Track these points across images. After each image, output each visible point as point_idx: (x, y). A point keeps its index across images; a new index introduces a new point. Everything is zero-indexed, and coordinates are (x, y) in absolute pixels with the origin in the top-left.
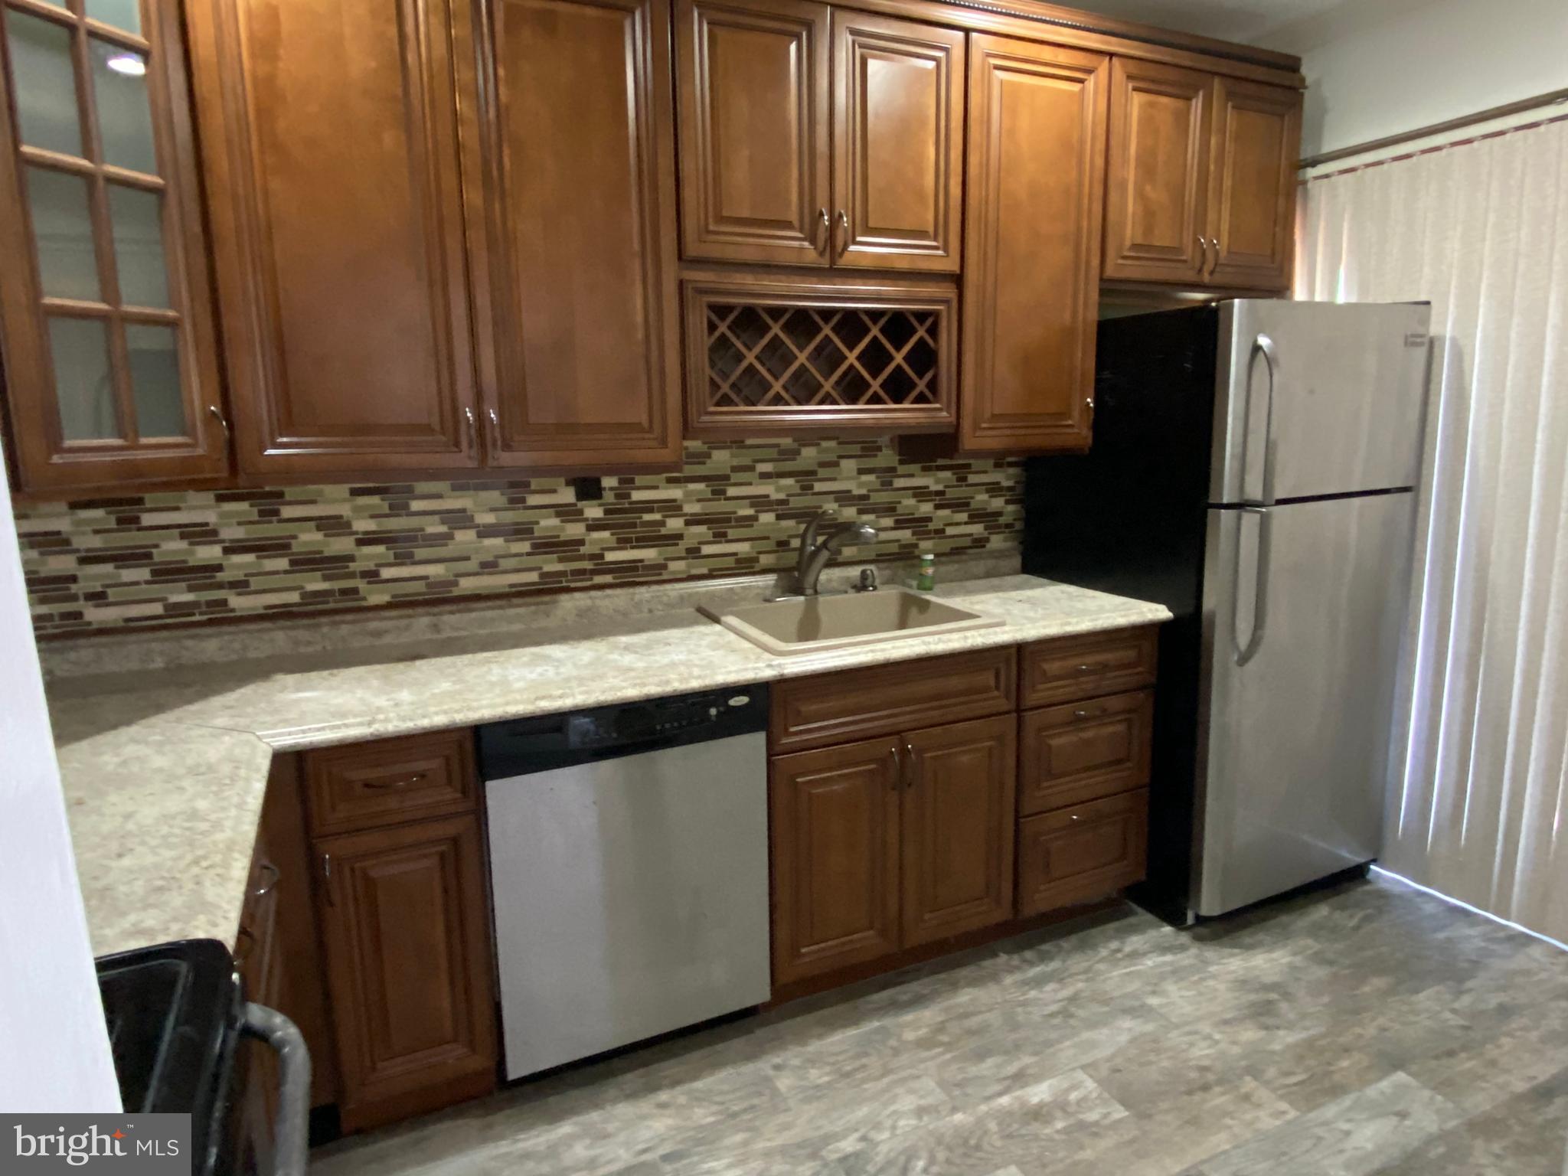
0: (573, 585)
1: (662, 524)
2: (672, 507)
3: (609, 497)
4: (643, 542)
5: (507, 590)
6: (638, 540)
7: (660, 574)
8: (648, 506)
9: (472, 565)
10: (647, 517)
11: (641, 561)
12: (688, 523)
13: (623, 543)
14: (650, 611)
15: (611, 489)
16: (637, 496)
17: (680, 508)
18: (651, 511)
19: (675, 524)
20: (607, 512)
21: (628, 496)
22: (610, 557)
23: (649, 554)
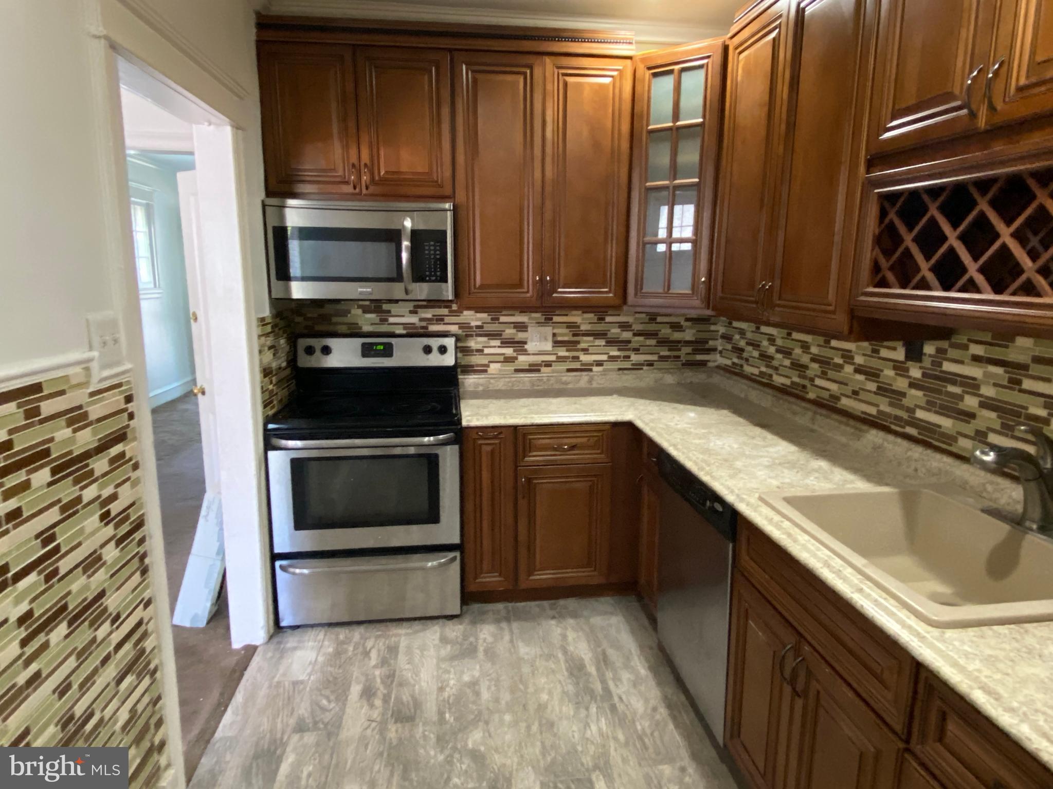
0: (893, 427)
1: (961, 398)
2: (971, 385)
3: (927, 362)
4: (944, 411)
5: (859, 414)
6: (942, 407)
7: (950, 445)
8: (953, 379)
9: (848, 390)
10: (952, 389)
11: (940, 426)
12: (983, 405)
13: (930, 406)
14: (916, 470)
15: (930, 356)
16: (948, 367)
17: (977, 387)
18: (954, 383)
19: (970, 402)
20: (924, 375)
21: (940, 365)
22: (920, 414)
23: (946, 423)
